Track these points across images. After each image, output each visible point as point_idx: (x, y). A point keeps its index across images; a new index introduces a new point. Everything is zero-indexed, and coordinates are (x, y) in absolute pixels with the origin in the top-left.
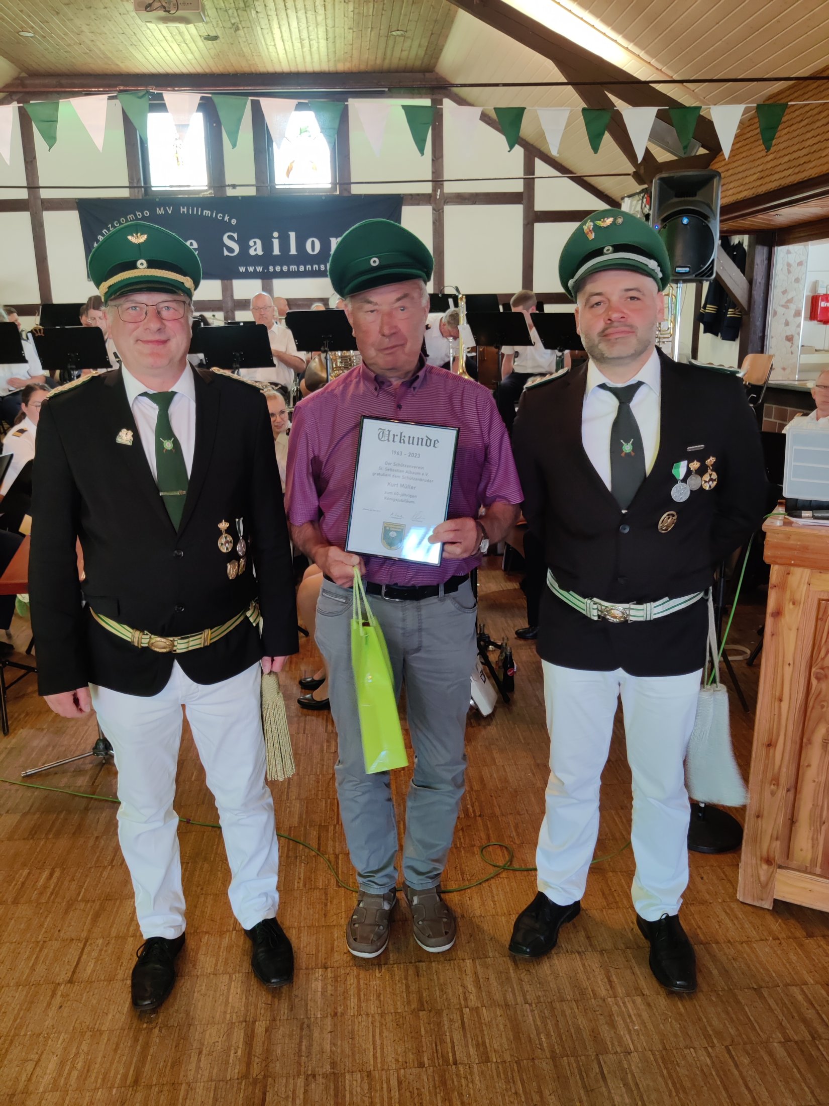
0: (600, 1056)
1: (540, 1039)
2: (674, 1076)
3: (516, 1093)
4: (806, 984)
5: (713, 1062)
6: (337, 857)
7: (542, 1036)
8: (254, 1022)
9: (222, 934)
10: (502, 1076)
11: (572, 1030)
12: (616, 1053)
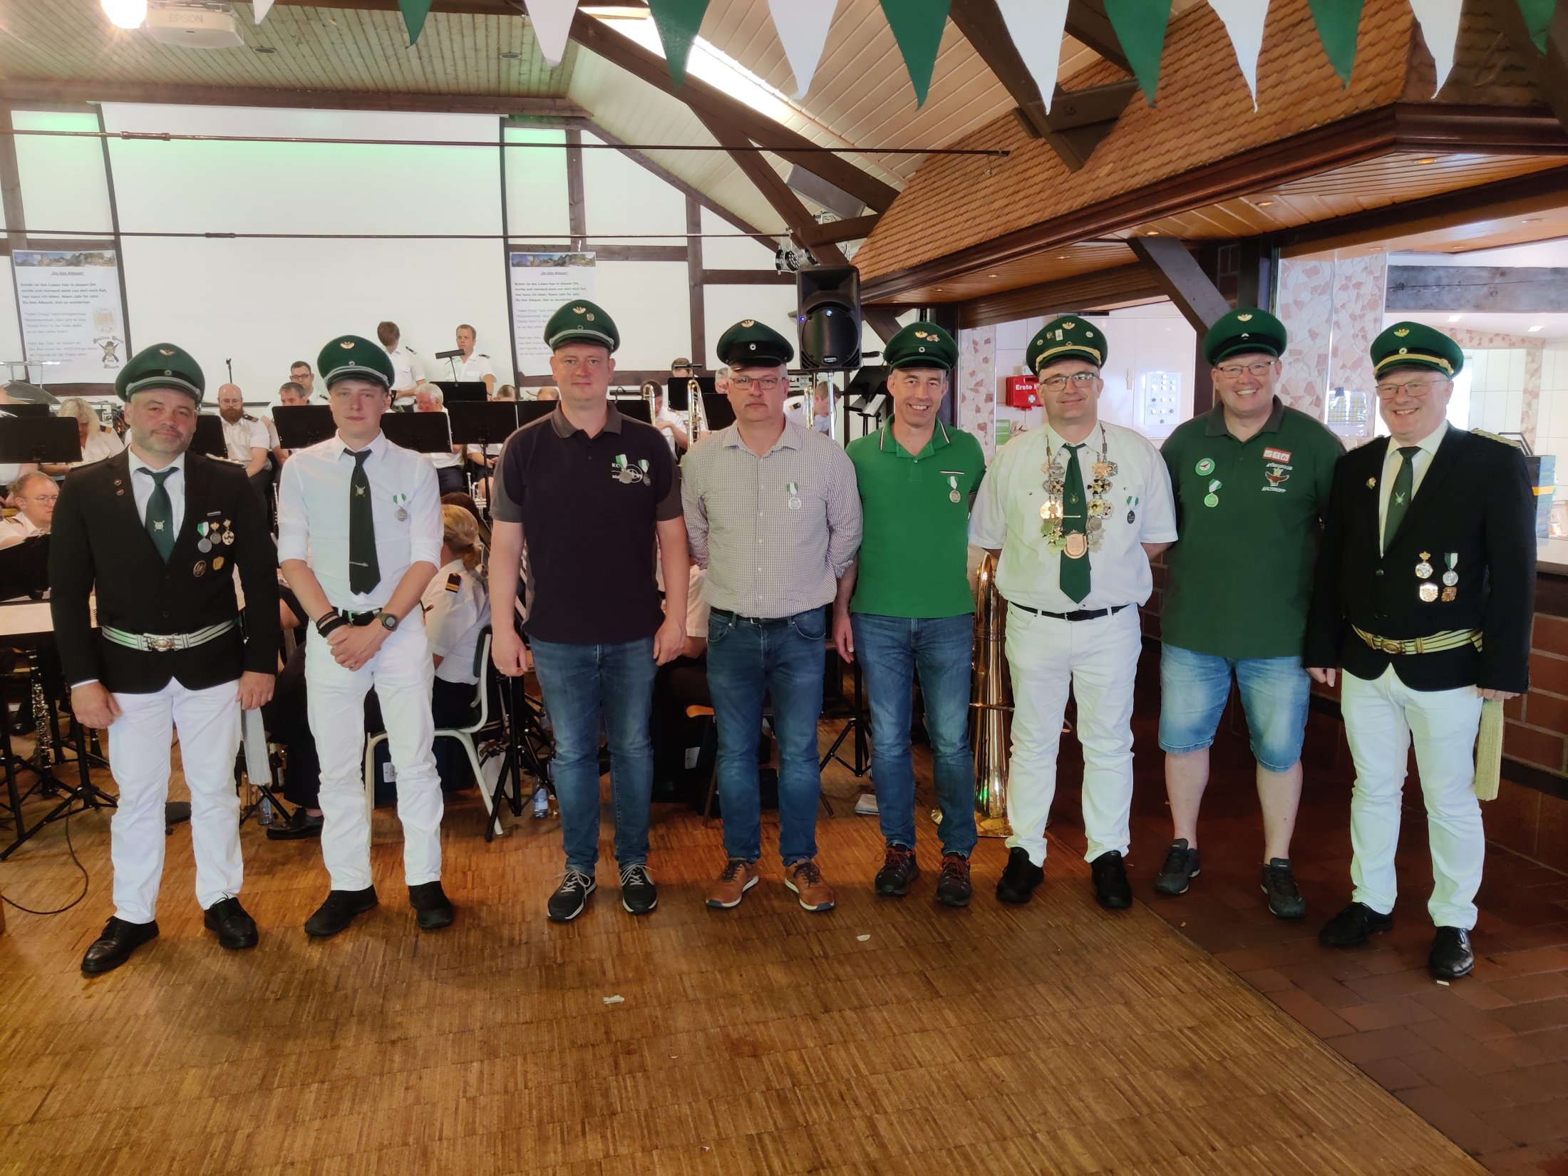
0: (586, 1121)
1: (530, 1113)
2: (652, 1125)
3: (494, 1154)
4: (806, 1047)
5: (692, 1112)
6: (355, 991)
7: (534, 1112)
8: (236, 1131)
9: (211, 1066)
10: (485, 1143)
11: (566, 1103)
12: (603, 1115)
